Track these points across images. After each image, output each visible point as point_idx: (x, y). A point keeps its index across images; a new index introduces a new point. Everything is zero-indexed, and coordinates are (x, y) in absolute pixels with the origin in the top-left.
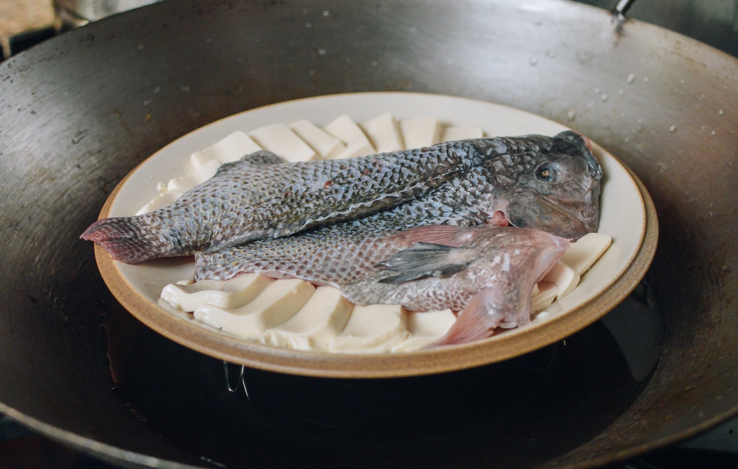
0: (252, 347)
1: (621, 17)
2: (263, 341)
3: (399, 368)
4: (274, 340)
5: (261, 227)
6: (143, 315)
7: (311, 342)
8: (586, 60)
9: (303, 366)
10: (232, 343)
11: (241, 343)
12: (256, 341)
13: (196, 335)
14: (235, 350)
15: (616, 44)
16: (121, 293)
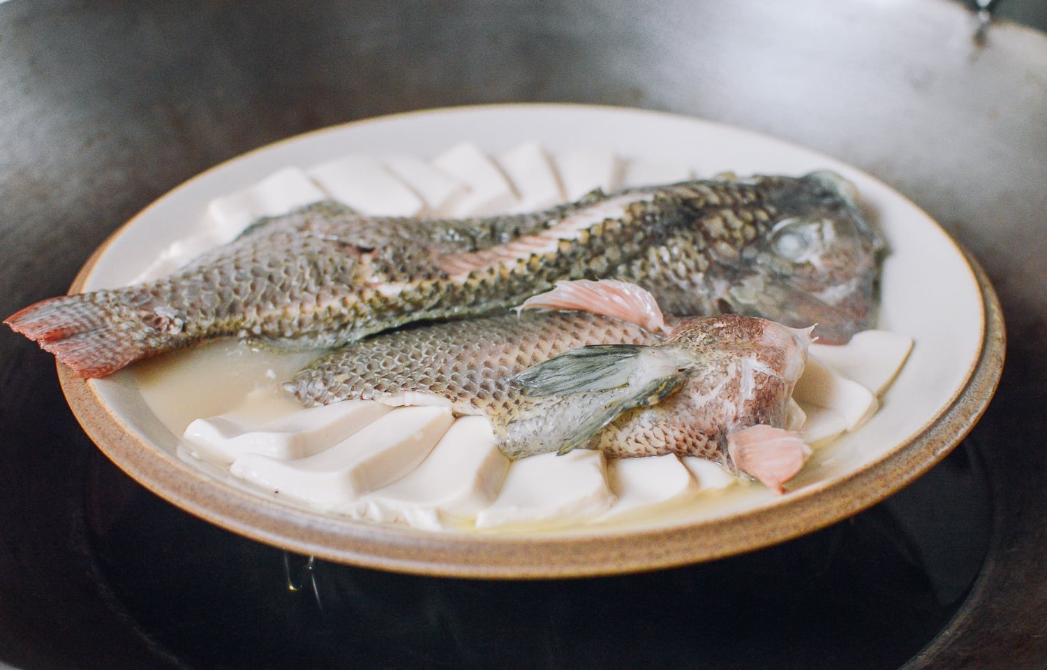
0: (338, 527)
1: (984, 17)
2: (355, 516)
3: (605, 560)
4: (375, 513)
5: (329, 330)
6: (144, 471)
7: (440, 516)
8: (921, 82)
9: (433, 560)
10: (303, 521)
11: (321, 520)
12: (344, 516)
13: (238, 507)
14: (309, 533)
15: (973, 59)
16: (104, 435)
